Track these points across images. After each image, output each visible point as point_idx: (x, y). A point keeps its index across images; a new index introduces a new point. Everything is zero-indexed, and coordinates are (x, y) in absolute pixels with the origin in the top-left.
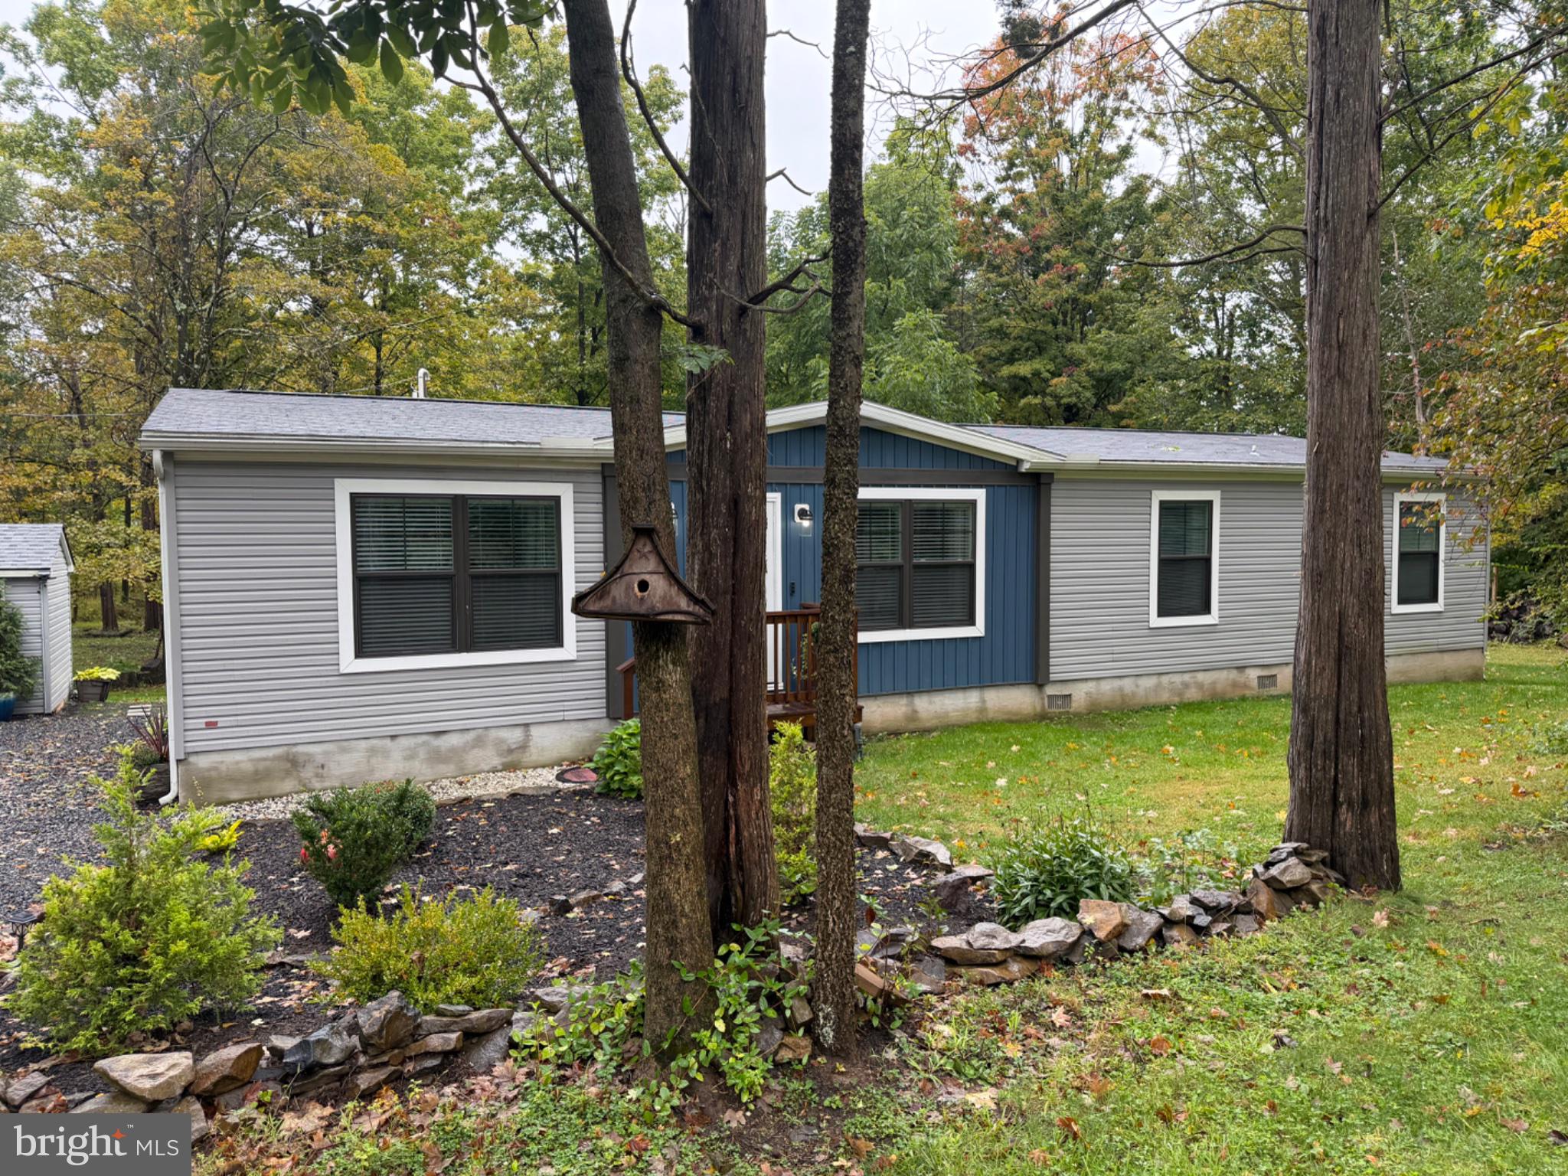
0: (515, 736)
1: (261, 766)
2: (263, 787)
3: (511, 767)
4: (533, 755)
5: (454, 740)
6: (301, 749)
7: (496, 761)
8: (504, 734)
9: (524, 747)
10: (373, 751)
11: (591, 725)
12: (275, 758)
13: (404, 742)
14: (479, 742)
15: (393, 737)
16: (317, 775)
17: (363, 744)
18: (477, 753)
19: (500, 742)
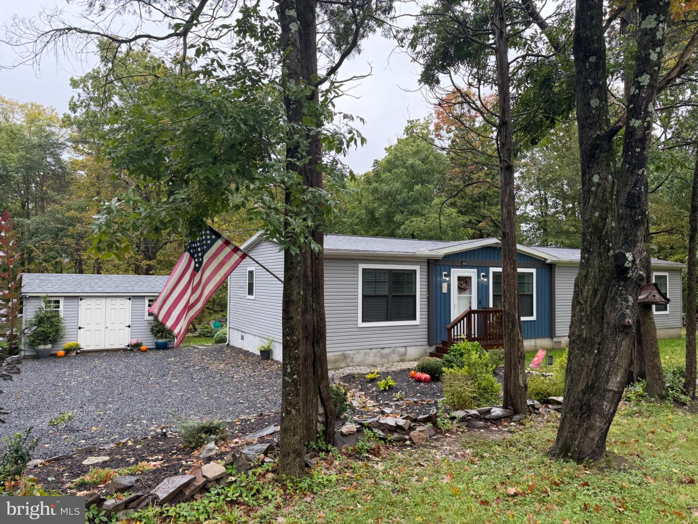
0: (402, 350)
1: (337, 357)
2: (337, 365)
3: (402, 361)
4: (407, 357)
5: (387, 351)
6: (347, 352)
7: (398, 359)
8: (400, 349)
9: (405, 354)
10: (366, 354)
11: (423, 347)
12: (341, 355)
13: (374, 351)
14: (393, 352)
15: (371, 349)
16: (351, 361)
17: (363, 351)
18: (393, 355)
19: (399, 352)
